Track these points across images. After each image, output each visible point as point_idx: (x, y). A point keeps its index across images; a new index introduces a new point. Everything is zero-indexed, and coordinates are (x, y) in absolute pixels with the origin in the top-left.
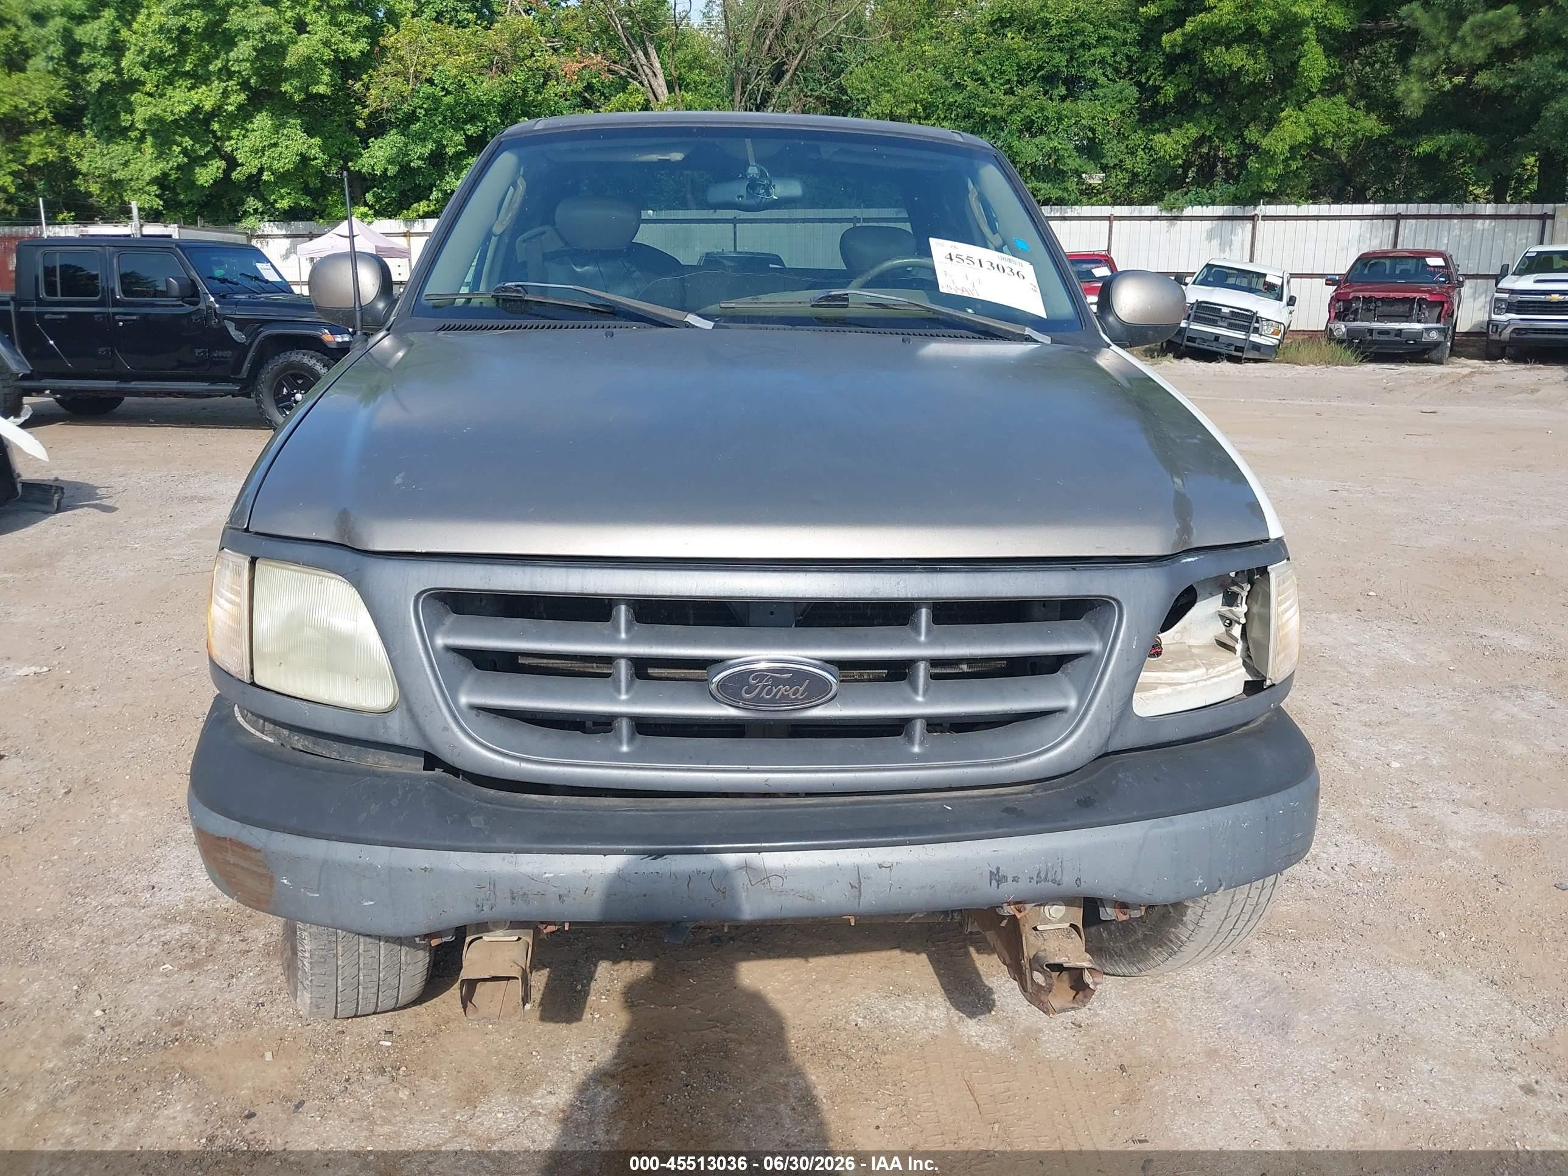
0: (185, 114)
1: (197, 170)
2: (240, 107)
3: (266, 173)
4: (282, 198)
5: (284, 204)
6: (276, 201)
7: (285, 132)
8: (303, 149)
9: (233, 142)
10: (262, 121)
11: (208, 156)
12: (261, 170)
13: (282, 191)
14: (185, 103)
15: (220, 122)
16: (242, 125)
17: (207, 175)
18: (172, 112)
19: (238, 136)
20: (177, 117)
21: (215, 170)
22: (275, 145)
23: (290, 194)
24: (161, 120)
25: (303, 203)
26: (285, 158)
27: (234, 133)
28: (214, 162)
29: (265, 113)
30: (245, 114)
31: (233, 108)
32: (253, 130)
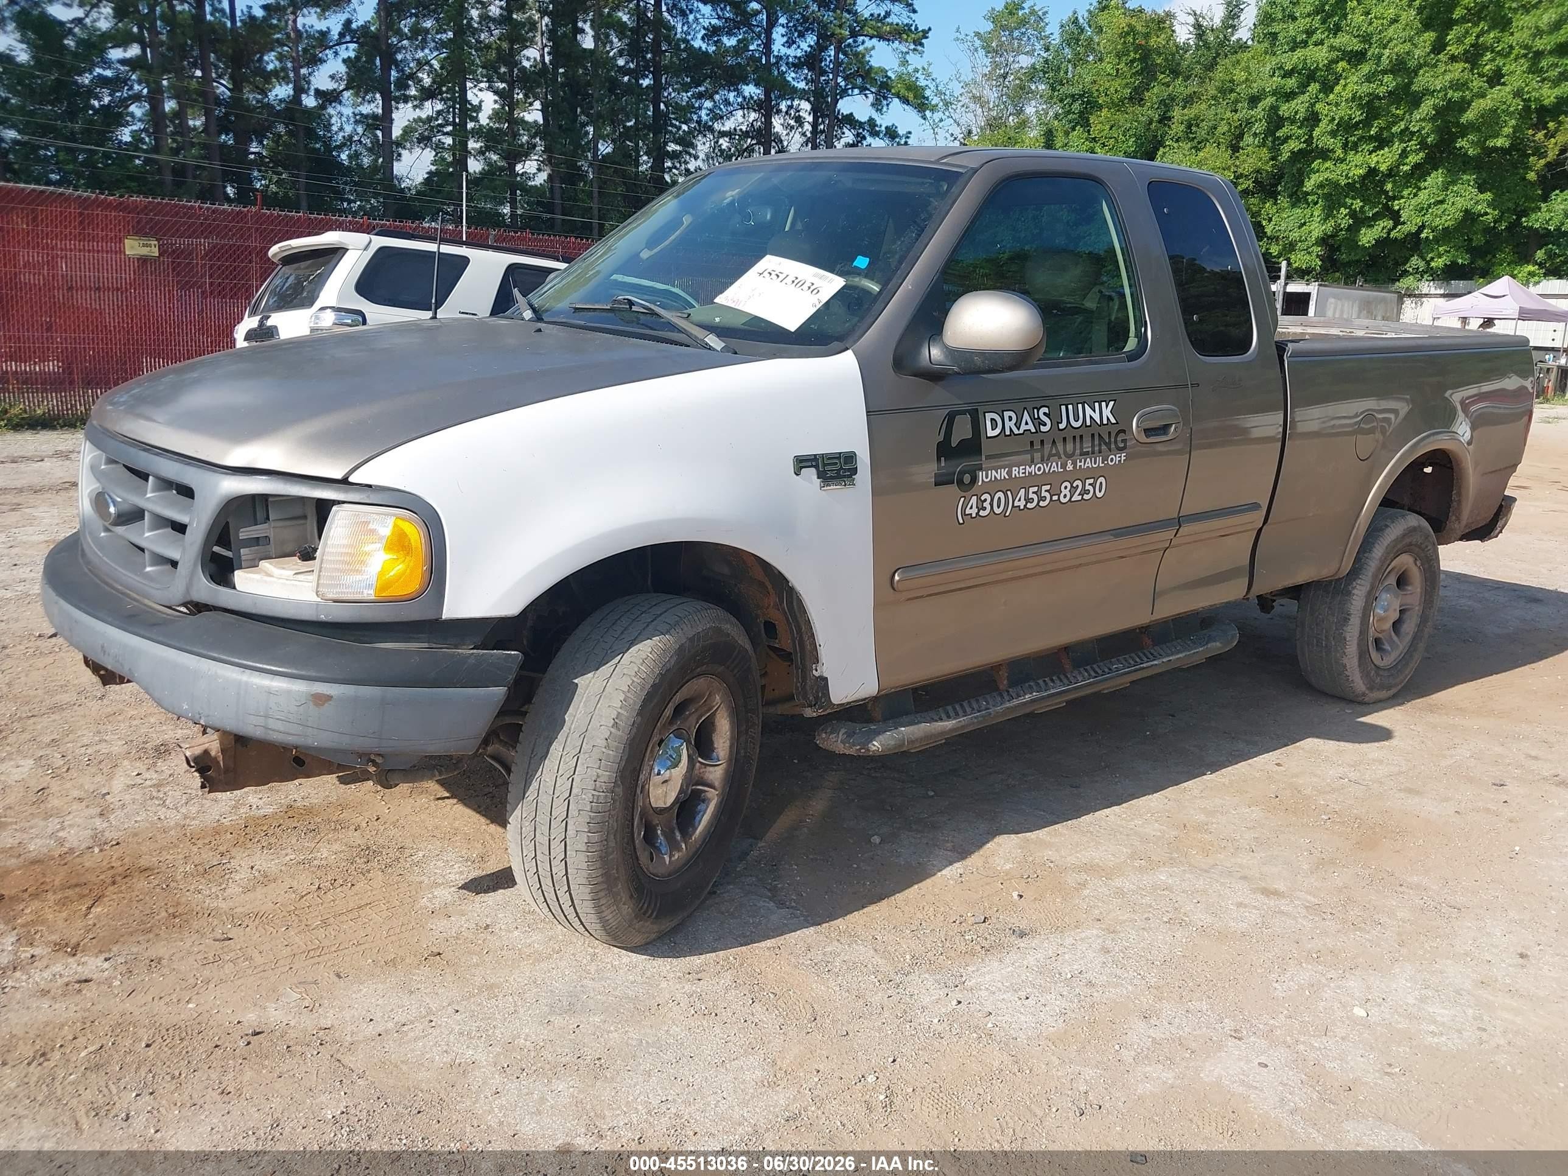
0: (1359, 177)
1: (1363, 231)
2: (1416, 167)
3: (1426, 231)
4: (1440, 256)
5: (1438, 263)
6: (1432, 259)
7: (1455, 189)
8: (1469, 205)
9: (1402, 201)
10: (1436, 178)
11: (1377, 217)
12: (1421, 228)
13: (1441, 249)
14: (1361, 167)
15: (1394, 182)
16: (1415, 184)
17: (1367, 237)
18: (1347, 175)
19: (1409, 194)
20: (1350, 181)
21: (1380, 229)
22: (1442, 202)
23: (1449, 252)
24: (1336, 185)
25: (1460, 261)
26: (1447, 216)
27: (1405, 193)
28: (1381, 222)
29: (1440, 171)
30: (1420, 172)
31: (1409, 167)
32: (1425, 188)
